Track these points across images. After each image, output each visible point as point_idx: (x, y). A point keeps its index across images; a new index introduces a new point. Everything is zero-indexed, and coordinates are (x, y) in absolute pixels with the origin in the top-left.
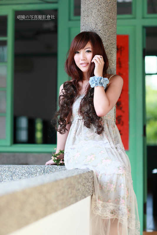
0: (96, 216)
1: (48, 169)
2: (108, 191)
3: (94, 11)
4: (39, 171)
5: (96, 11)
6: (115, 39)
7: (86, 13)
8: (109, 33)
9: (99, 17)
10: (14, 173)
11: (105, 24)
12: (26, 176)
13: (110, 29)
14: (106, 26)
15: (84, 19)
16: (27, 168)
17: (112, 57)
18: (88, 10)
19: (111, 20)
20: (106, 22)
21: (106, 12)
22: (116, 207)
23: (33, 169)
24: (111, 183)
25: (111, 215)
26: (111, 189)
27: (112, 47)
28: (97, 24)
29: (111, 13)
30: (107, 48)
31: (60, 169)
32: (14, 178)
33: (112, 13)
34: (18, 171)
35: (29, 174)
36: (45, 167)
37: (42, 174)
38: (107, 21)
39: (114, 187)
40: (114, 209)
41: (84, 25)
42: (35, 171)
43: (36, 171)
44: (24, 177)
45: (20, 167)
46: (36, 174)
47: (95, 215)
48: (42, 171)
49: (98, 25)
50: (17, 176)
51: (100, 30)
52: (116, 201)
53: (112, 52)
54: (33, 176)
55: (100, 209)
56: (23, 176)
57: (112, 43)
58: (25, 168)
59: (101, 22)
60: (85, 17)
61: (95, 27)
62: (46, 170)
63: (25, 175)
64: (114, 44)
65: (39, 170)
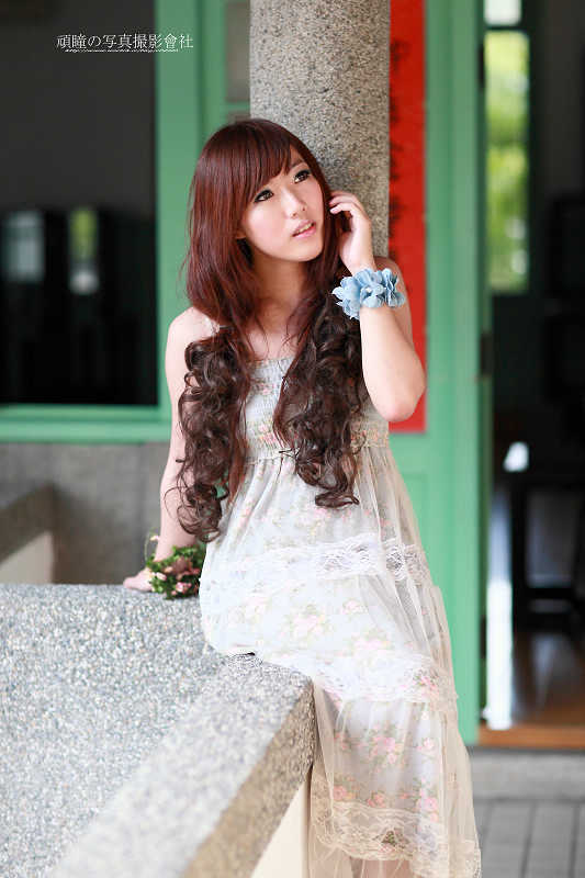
0: (330, 853)
1: (139, 612)
2: (378, 761)
3: (303, 13)
4: (103, 618)
5: (311, 15)
6: (383, 117)
7: (270, 20)
8: (361, 98)
9: (320, 38)
10: (11, 626)
11: (346, 64)
12: (56, 635)
13: (366, 81)
14: (349, 73)
15: (264, 41)
16: (60, 609)
17: (374, 189)
18: (279, 8)
19: (370, 47)
20: (351, 58)
21: (349, 17)
22: (405, 819)
23: (80, 612)
24: (389, 732)
25: (389, 848)
26: (387, 753)
27: (371, 151)
28: (314, 68)
29: (369, 21)
30: (356, 159)
31: (181, 611)
32: (10, 643)
33: (372, 20)
34: (25, 616)
35: (69, 628)
36: (127, 603)
37: (114, 629)
38: (353, 54)
39: (401, 748)
40: (398, 826)
41: (262, 67)
42: (88, 620)
43: (94, 620)
44: (50, 640)
45: (35, 603)
46: (94, 629)
47: (328, 850)
48: (117, 618)
49: (319, 69)
50: (24, 635)
51: (326, 91)
52: (403, 798)
53: (371, 173)
54: (82, 635)
55: (345, 829)
56: (44, 637)
57: (371, 138)
58: (53, 607)
59: (329, 56)
60: (266, 36)
61: (306, 78)
62: (129, 613)
63: (52, 632)
64: (380, 137)
65: (104, 615)
